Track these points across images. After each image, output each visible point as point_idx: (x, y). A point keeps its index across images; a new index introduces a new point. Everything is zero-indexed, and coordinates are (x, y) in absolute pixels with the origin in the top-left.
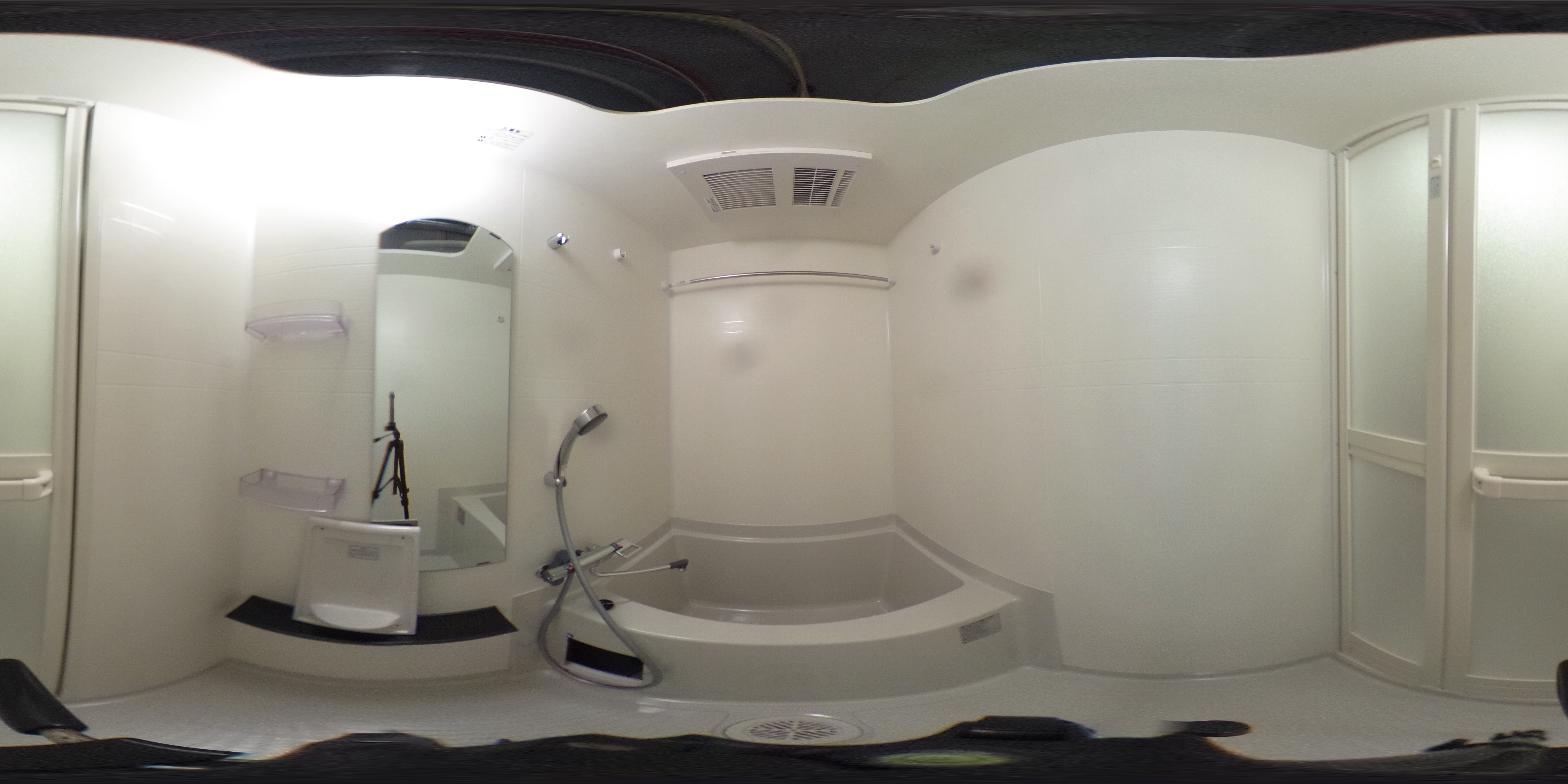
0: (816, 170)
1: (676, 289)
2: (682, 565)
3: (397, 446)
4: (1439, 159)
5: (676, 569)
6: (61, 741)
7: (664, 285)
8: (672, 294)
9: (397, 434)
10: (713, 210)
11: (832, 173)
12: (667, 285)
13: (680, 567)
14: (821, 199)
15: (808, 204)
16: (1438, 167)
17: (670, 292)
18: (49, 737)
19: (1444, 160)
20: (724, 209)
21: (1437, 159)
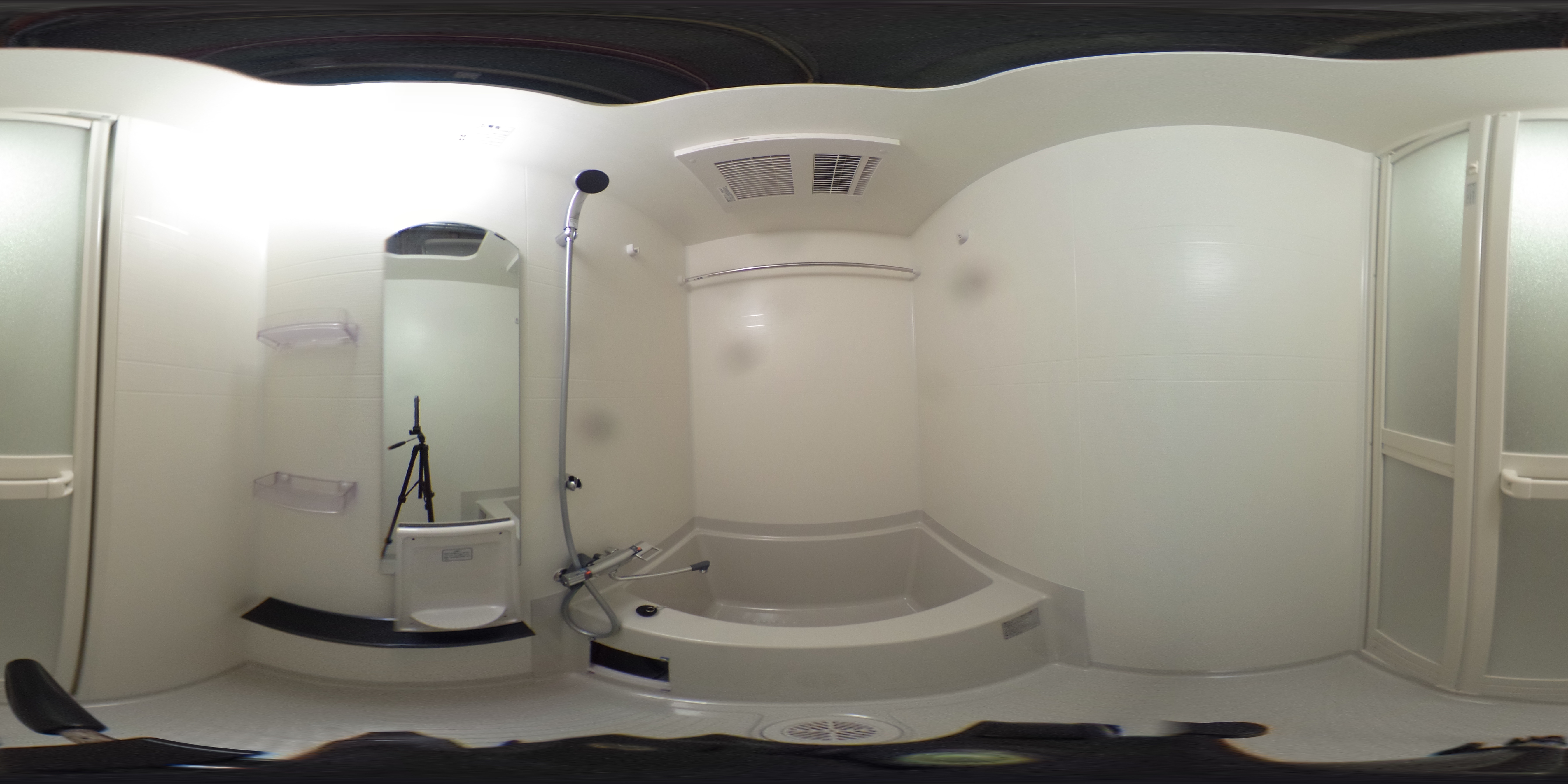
0: (838, 157)
1: (693, 283)
2: (703, 566)
3: (422, 450)
4: (1476, 165)
5: (698, 571)
6: (83, 741)
7: (680, 279)
8: (689, 289)
9: (422, 438)
10: (727, 200)
11: (857, 159)
12: (684, 280)
13: (701, 569)
14: (843, 186)
15: (829, 192)
16: (1475, 173)
17: (686, 287)
18: (69, 738)
19: (1481, 167)
20: (739, 199)
21: (1474, 165)
